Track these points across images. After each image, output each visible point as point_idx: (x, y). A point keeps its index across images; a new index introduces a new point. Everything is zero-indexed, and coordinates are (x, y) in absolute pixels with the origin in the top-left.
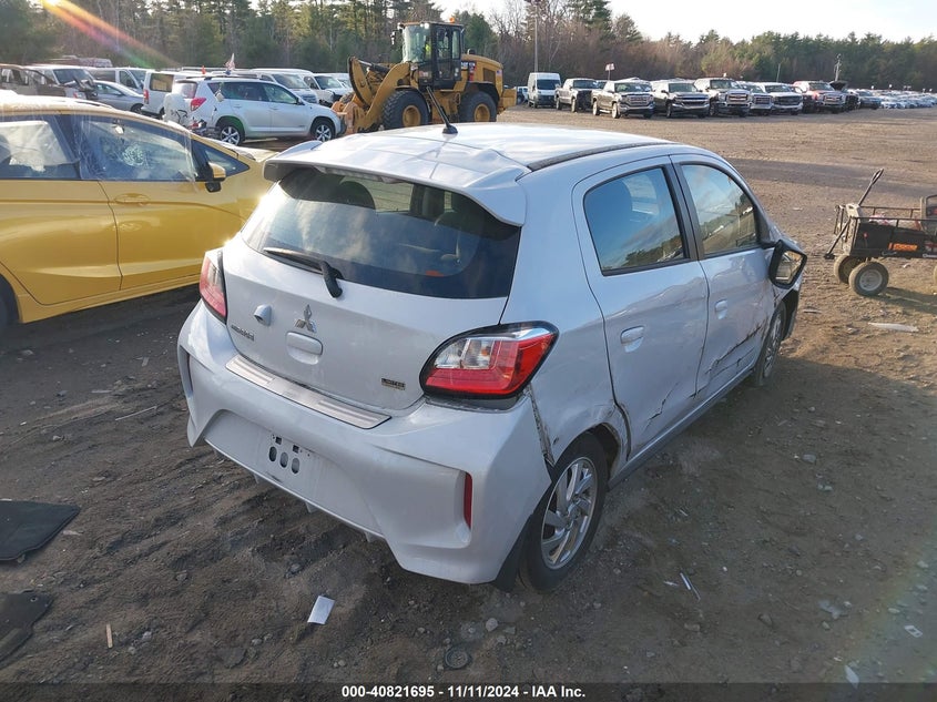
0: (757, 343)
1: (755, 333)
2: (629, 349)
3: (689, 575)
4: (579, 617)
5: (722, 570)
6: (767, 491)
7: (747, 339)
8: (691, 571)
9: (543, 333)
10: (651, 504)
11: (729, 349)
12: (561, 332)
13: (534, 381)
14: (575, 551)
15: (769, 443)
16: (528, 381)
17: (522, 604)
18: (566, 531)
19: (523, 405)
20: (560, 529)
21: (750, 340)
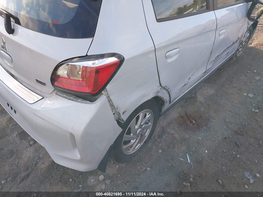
0: (237, 45)
1: (237, 41)
2: (169, 60)
3: (190, 155)
4: (139, 175)
5: (205, 152)
6: (230, 111)
7: (233, 44)
8: (192, 153)
9: (113, 60)
10: (181, 116)
11: (224, 50)
12: (126, 58)
13: (108, 87)
14: (142, 144)
15: (235, 87)
16: (104, 87)
17: (117, 167)
18: (137, 139)
19: (102, 100)
20: (133, 140)
21: (234, 44)
